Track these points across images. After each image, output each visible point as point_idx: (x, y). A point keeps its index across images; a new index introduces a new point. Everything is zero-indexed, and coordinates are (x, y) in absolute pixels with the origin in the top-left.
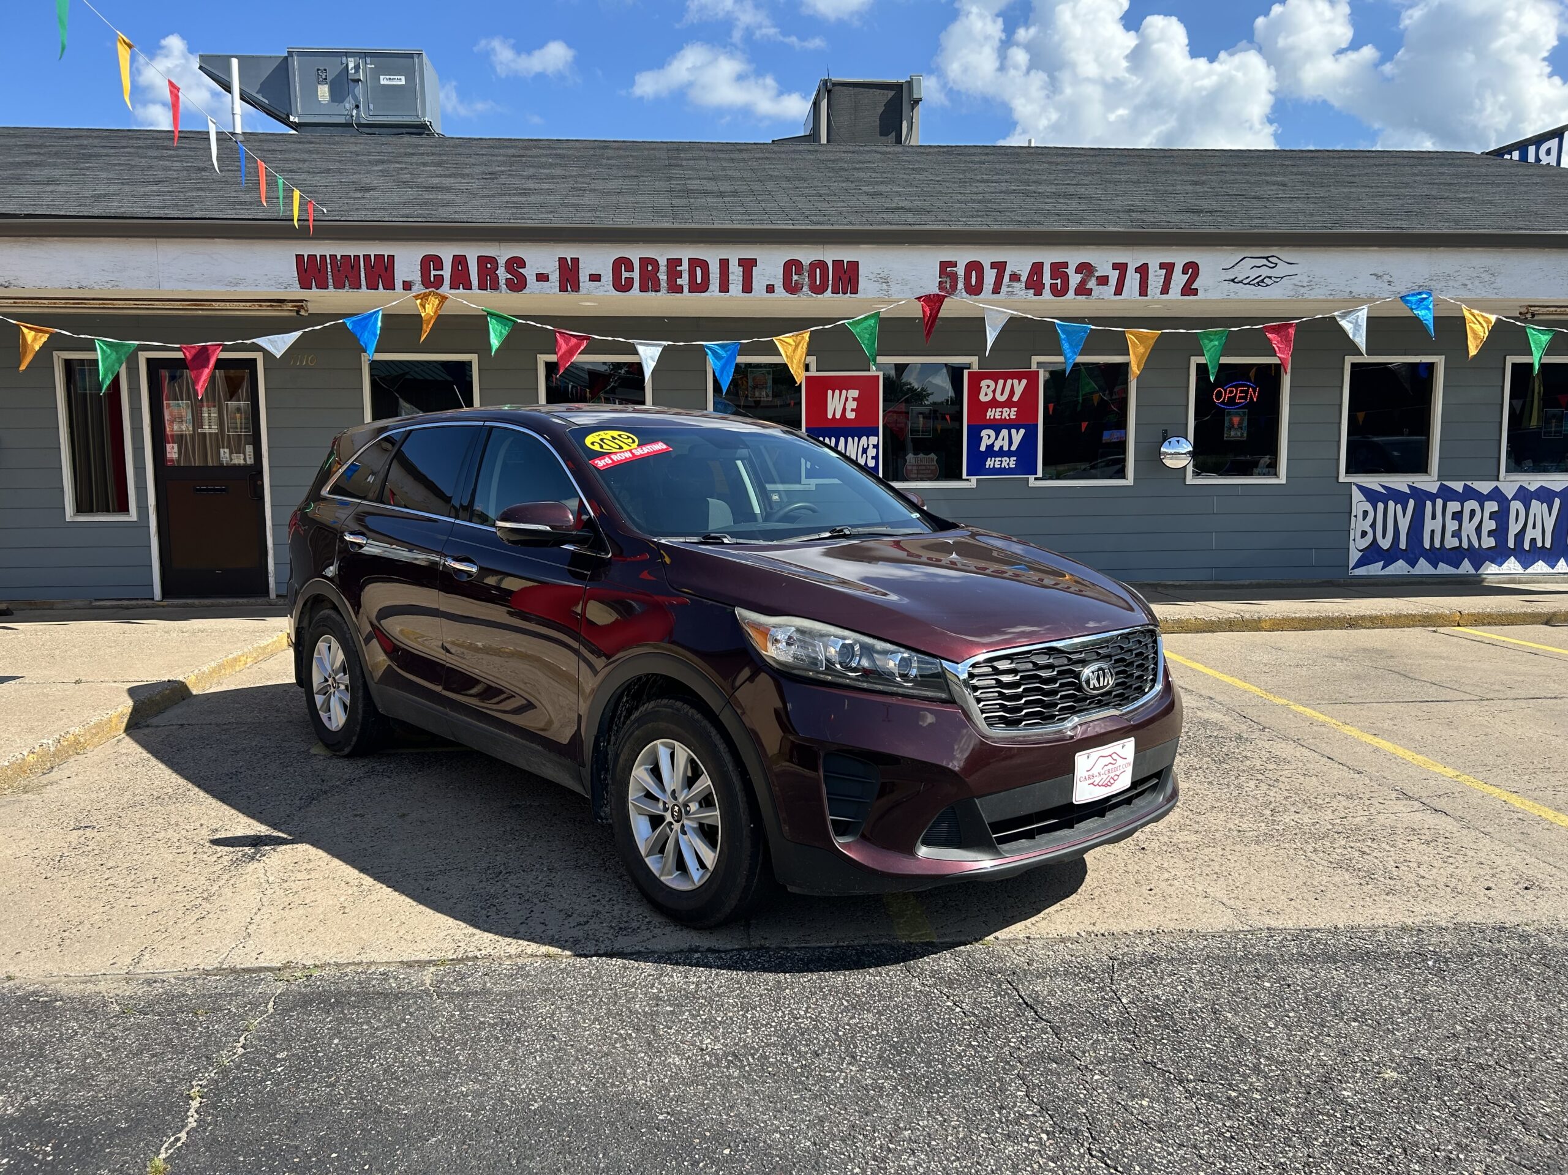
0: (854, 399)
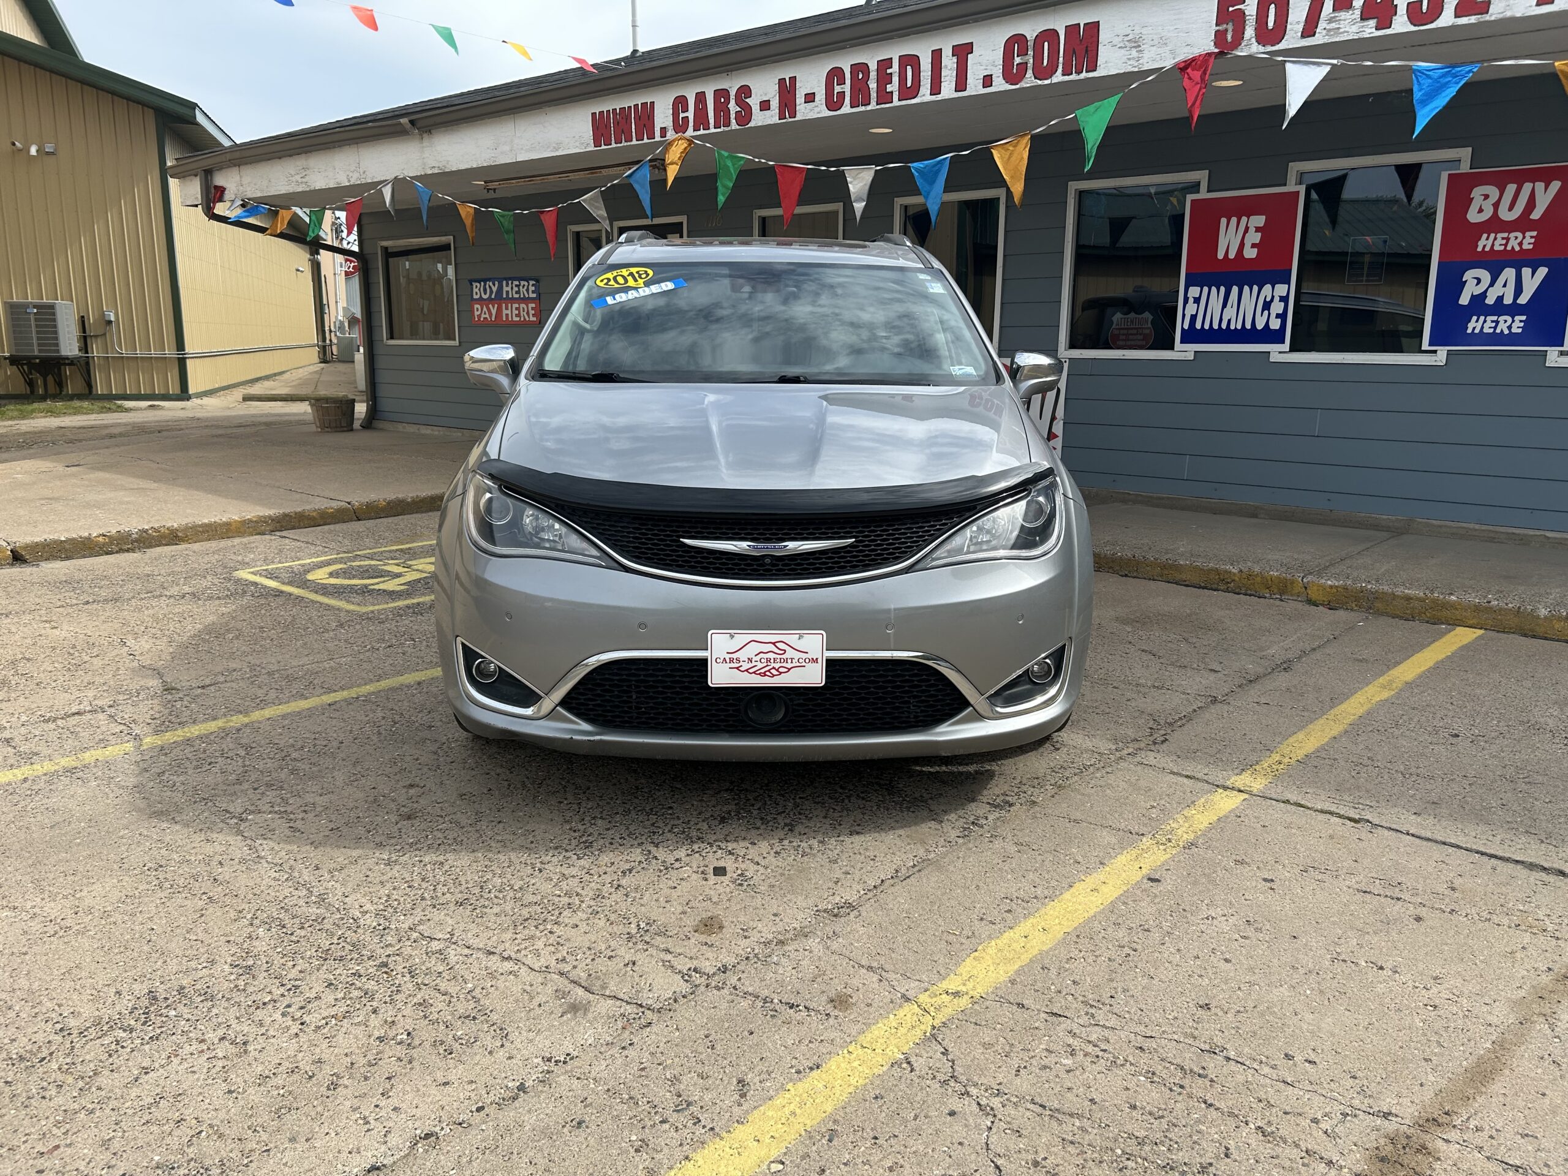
0: (1258, 229)
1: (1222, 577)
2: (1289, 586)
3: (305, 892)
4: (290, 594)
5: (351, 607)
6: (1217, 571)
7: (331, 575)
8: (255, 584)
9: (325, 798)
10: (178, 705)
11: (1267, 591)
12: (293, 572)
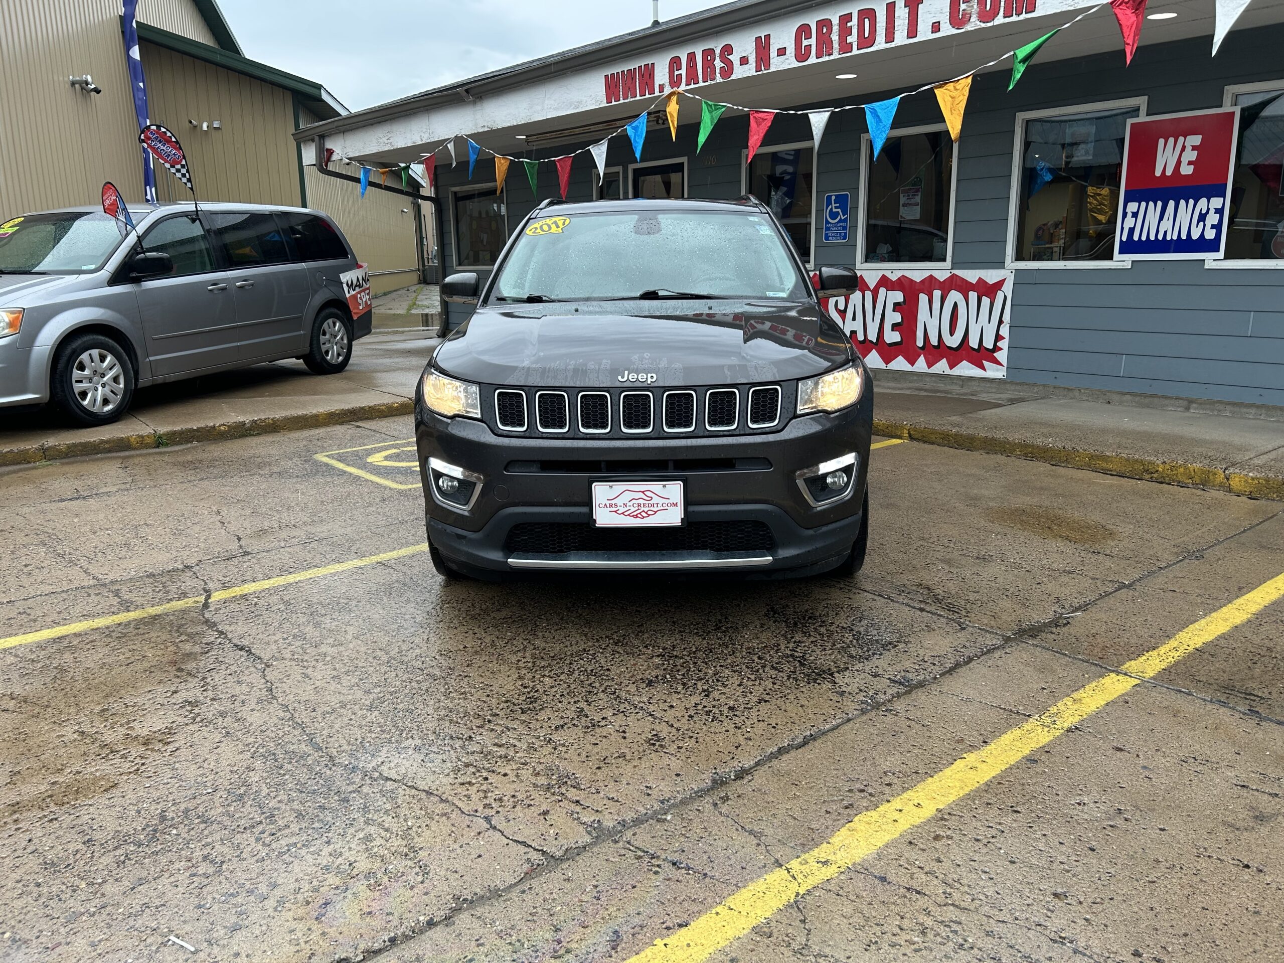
0: (1194, 148)
1: (1146, 467)
2: (1211, 477)
3: (300, 731)
4: (351, 474)
5: (394, 485)
6: (1142, 462)
7: (387, 458)
8: (327, 465)
9: (335, 650)
10: (245, 565)
11: (1190, 481)
12: (357, 455)
